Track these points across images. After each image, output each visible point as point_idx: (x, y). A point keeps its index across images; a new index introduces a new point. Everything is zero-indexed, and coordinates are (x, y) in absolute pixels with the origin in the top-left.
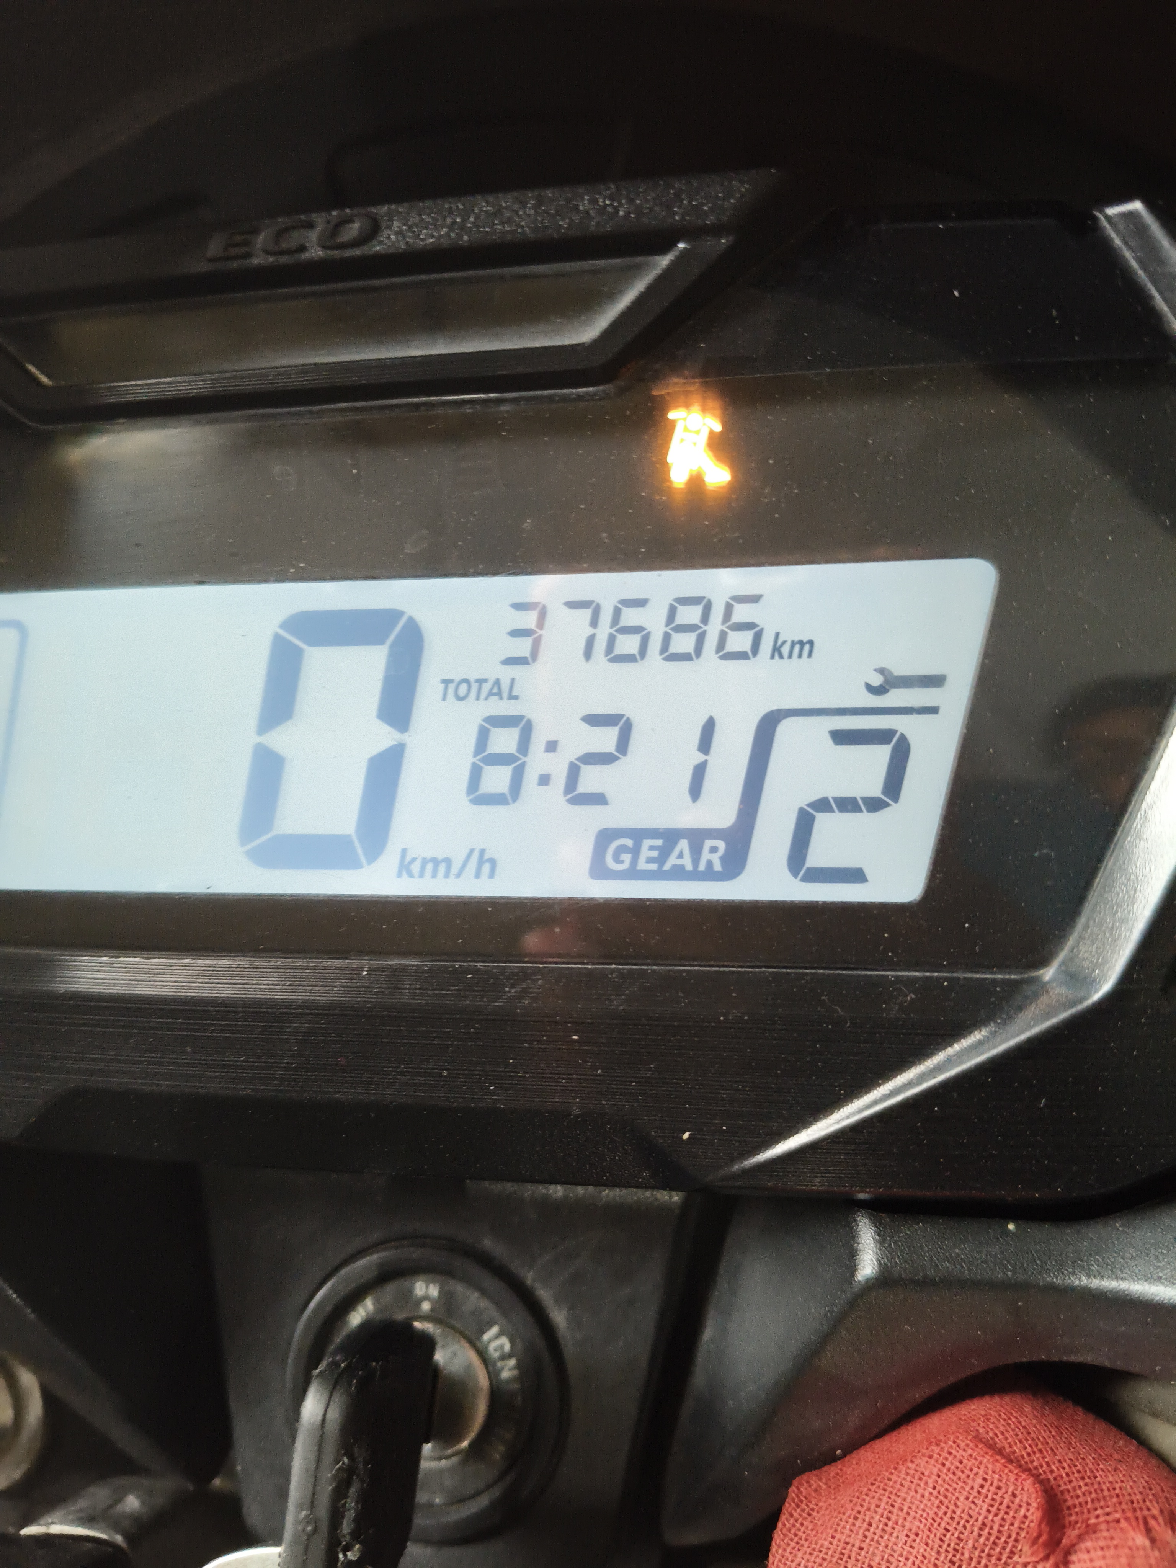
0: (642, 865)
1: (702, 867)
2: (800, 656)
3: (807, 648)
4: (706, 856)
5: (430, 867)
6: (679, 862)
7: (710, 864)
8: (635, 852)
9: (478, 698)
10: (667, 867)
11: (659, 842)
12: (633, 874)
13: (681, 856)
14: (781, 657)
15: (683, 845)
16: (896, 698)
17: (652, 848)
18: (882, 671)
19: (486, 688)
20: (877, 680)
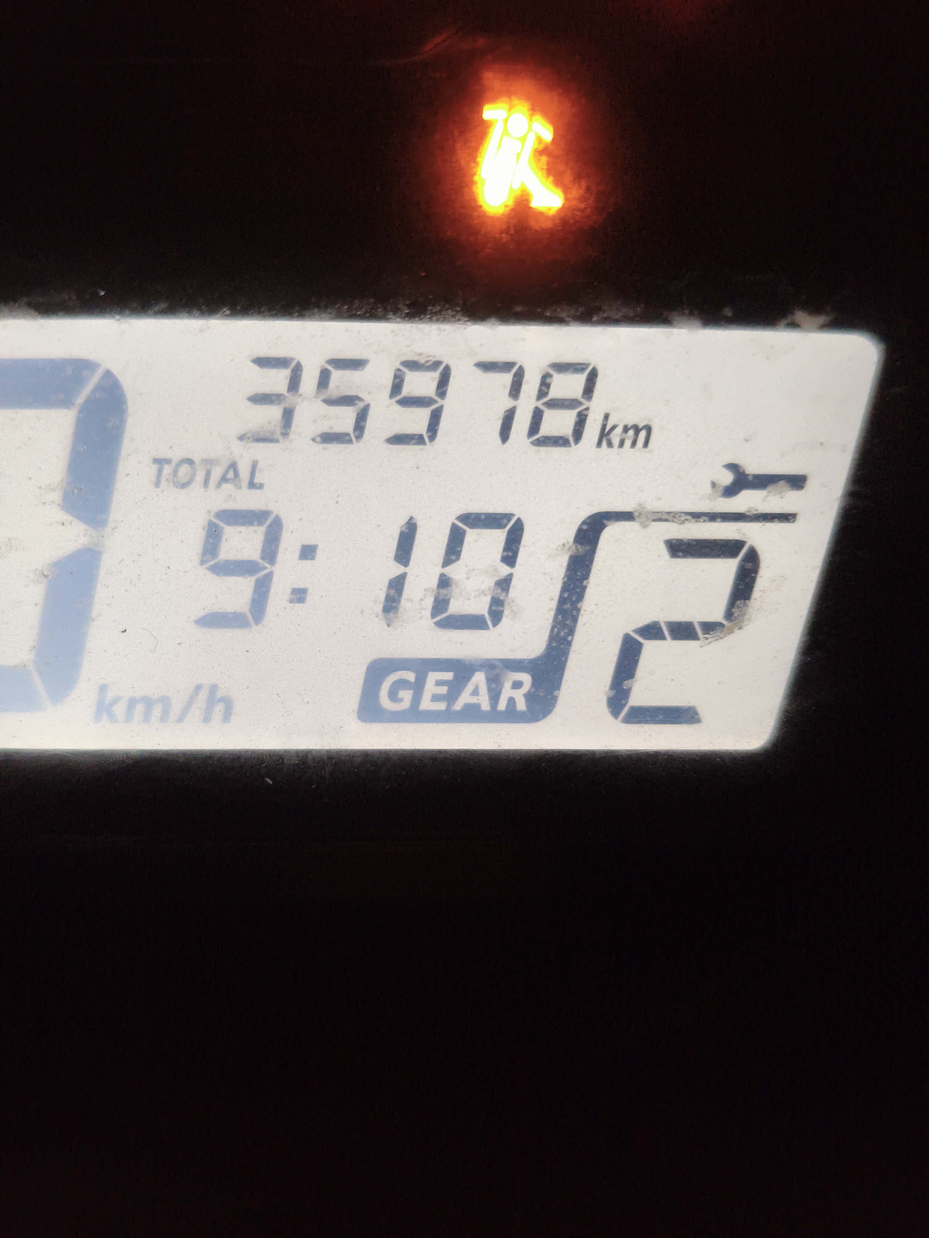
0: (426, 704)
1: (502, 706)
2: (634, 444)
3: (643, 434)
4: (507, 692)
5: (139, 708)
6: (473, 700)
7: (511, 701)
8: (418, 687)
9: (206, 483)
10: (458, 706)
11: (449, 676)
12: (414, 715)
13: (475, 692)
14: (610, 444)
15: (479, 678)
16: (749, 501)
17: (439, 683)
18: (733, 467)
19: (217, 472)
20: (728, 478)
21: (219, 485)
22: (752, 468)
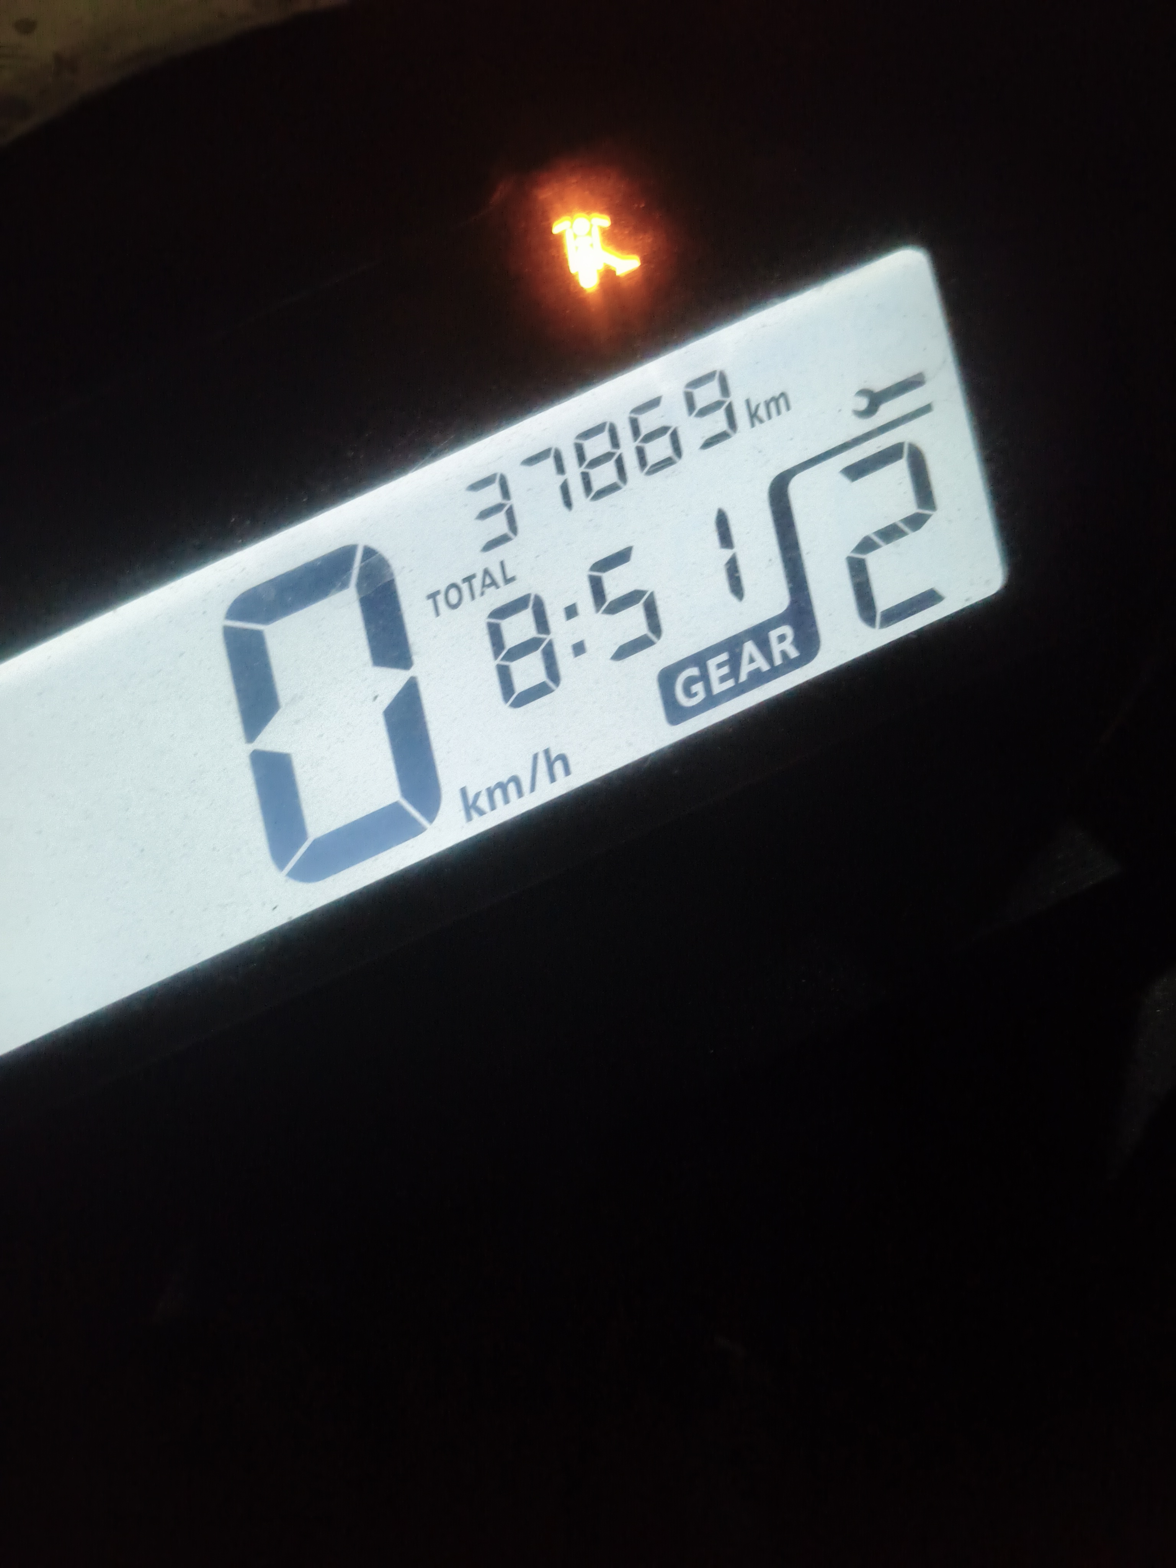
0: (718, 688)
1: (779, 661)
2: (779, 412)
3: (782, 402)
4: (776, 648)
5: (498, 794)
6: (753, 666)
7: (784, 653)
8: (704, 677)
9: (473, 597)
10: (743, 677)
11: (724, 657)
12: (712, 701)
13: (752, 660)
14: (761, 421)
15: (749, 648)
16: (889, 411)
17: (720, 666)
18: (863, 392)
19: (477, 583)
20: (863, 403)
21: (482, 594)
22: (878, 386)
